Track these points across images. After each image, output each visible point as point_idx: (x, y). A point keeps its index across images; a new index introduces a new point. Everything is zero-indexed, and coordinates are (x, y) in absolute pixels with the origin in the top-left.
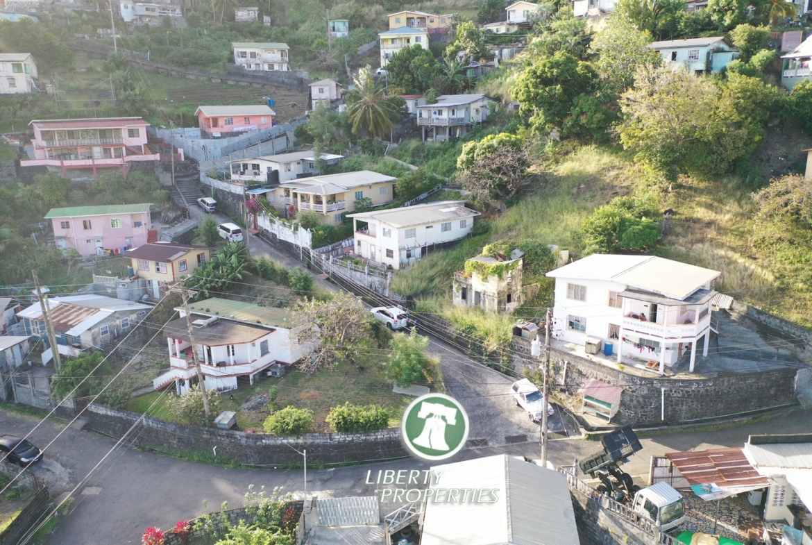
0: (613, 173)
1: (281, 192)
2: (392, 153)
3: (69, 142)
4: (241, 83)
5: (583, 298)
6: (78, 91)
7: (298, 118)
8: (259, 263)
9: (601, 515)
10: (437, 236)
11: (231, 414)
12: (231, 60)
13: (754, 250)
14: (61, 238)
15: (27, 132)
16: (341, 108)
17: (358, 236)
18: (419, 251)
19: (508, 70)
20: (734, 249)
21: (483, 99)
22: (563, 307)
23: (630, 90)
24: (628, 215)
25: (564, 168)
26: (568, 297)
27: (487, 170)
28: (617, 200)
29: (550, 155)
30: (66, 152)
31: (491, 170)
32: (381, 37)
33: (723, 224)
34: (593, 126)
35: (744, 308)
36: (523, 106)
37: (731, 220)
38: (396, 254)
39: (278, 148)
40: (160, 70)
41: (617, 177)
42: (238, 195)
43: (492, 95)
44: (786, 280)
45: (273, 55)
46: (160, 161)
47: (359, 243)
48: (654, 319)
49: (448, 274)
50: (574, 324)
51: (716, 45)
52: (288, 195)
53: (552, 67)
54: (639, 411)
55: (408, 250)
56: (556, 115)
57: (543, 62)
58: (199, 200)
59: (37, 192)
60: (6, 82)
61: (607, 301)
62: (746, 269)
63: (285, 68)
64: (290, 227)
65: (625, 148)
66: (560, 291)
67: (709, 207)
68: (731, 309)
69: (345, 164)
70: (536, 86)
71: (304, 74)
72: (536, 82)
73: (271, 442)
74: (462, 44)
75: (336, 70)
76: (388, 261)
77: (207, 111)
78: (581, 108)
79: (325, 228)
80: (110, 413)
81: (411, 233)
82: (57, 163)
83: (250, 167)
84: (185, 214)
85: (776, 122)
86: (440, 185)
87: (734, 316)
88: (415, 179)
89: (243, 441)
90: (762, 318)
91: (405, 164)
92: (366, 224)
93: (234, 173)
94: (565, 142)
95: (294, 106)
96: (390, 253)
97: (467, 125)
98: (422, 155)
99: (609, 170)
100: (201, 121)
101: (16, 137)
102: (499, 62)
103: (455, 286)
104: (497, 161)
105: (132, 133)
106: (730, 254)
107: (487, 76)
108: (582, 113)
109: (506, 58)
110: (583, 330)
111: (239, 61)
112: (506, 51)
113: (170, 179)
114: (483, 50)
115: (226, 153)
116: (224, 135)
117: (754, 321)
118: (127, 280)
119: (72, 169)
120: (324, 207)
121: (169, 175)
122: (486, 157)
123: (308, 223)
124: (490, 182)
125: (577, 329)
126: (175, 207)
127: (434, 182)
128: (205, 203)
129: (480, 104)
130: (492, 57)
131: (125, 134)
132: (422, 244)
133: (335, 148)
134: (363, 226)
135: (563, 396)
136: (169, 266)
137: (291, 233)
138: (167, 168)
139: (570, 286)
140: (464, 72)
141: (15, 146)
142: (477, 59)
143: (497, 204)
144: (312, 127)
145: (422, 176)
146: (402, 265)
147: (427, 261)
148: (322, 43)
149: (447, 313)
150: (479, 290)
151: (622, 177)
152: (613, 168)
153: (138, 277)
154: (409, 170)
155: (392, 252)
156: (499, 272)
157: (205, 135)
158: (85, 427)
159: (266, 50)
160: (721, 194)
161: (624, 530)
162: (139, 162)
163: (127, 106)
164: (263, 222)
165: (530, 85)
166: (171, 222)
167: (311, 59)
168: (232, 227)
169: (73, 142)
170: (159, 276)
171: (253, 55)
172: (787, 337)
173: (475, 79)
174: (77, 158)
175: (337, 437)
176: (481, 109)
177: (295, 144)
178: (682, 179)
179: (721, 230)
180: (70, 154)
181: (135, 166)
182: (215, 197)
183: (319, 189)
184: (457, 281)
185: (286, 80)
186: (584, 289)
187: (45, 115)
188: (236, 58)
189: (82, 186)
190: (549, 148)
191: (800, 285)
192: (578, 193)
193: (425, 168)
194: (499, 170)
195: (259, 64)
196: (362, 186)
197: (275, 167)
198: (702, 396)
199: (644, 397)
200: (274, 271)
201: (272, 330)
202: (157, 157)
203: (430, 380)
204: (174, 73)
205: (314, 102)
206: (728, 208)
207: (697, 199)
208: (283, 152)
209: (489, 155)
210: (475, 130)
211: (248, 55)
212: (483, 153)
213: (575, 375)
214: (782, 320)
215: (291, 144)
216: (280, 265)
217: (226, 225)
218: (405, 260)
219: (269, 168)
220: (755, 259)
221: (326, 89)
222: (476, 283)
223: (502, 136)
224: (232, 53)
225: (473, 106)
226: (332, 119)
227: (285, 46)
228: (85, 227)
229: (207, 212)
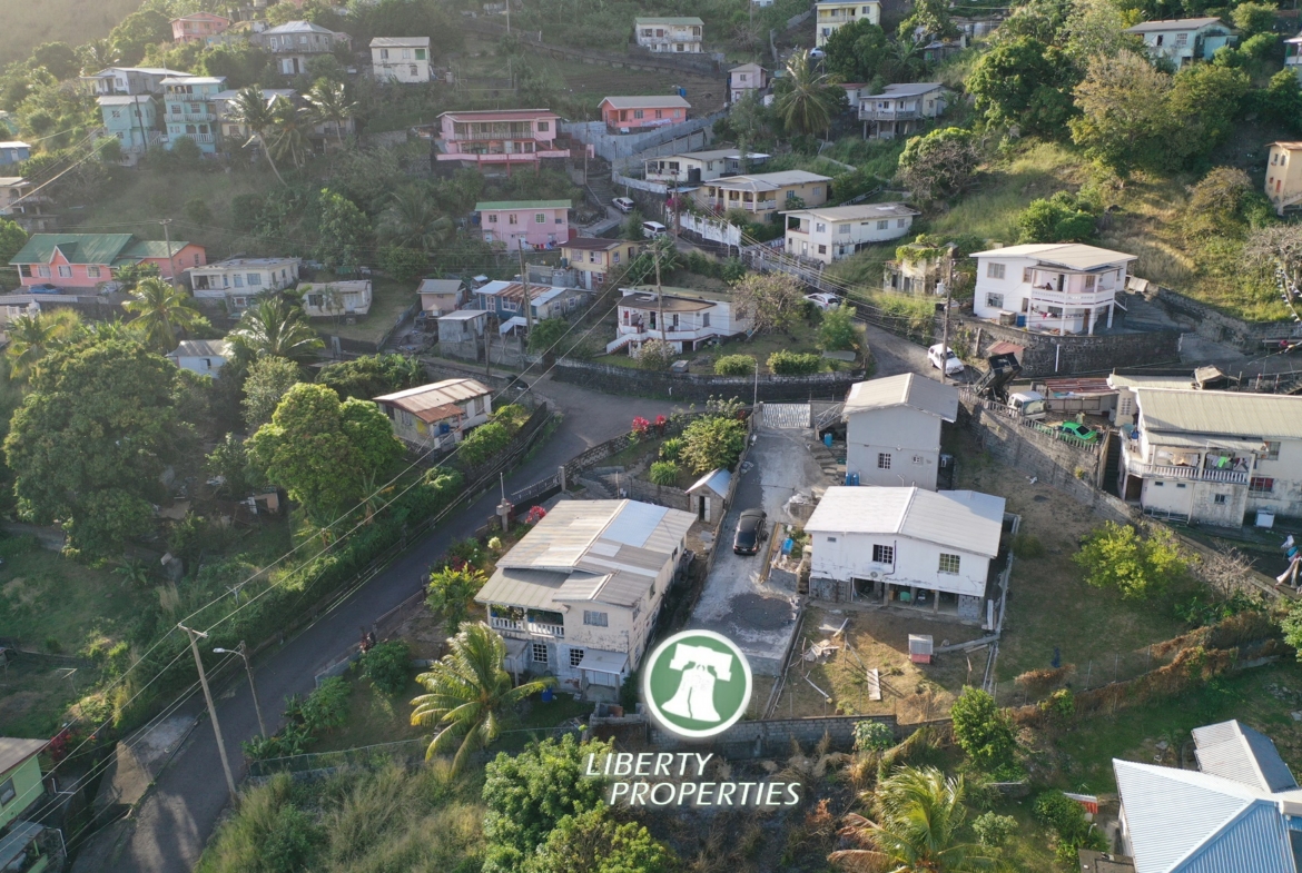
0: (1067, 171)
1: (706, 191)
2: (828, 152)
3: (482, 136)
4: (646, 69)
5: (1002, 277)
6: (476, 79)
7: (715, 111)
8: (690, 256)
9: (983, 415)
10: (871, 233)
11: (685, 362)
12: (633, 39)
13: (1186, 242)
14: (488, 231)
15: (435, 124)
16: (768, 100)
17: (789, 234)
18: (852, 247)
19: (975, 54)
20: (1165, 241)
21: (939, 89)
22: (984, 286)
23: (1084, 83)
24: (1065, 209)
25: (1018, 166)
26: (989, 276)
27: (930, 166)
28: (1057, 196)
29: (1004, 152)
30: (477, 146)
31: (934, 166)
32: (819, 8)
33: (1162, 219)
34: (1053, 120)
35: (1156, 290)
36: (979, 98)
37: (1173, 215)
38: (829, 250)
39: (694, 146)
40: (555, 53)
41: (1071, 174)
42: (660, 194)
43: (952, 85)
44: (1205, 267)
45: (684, 33)
46: (571, 157)
47: (790, 241)
48: (1061, 288)
49: (880, 269)
50: (994, 301)
51: (1210, 27)
52: (713, 194)
53: (1011, 55)
54: (1037, 365)
55: (842, 246)
56: (1014, 108)
57: (1002, 49)
58: (615, 200)
59: (457, 185)
60: (408, 70)
61: (1021, 277)
62: (1171, 257)
63: (697, 49)
64: (718, 225)
65: (1076, 142)
66: (982, 270)
67: (1156, 203)
68: (1146, 291)
69: (772, 165)
70: (993, 76)
71: (719, 56)
72: (993, 72)
73: (719, 382)
74: (921, 19)
75: (759, 50)
76: (821, 257)
77: (616, 102)
78: (1042, 101)
79: (756, 226)
80: (575, 365)
81: (845, 229)
82: (473, 157)
83: (667, 166)
84: (602, 214)
85: (1254, 116)
86: (880, 187)
87: (1147, 297)
88: (852, 179)
89: (696, 382)
90: (1171, 297)
91: (841, 164)
92: (799, 220)
93: (649, 172)
94: (1025, 139)
95: (709, 96)
96: (822, 249)
97: (918, 120)
98: (862, 154)
99: (1063, 168)
100: (605, 111)
101: (425, 130)
102: (967, 40)
103: (886, 274)
104: (941, 157)
105: (543, 127)
106: (1160, 245)
107: (949, 59)
108: (1042, 105)
109: (977, 38)
110: (1001, 306)
111: (643, 40)
112: (979, 25)
113: (582, 177)
114: (947, 25)
115: (640, 149)
116: (633, 131)
117: (1163, 301)
118: (562, 270)
119: (487, 164)
120: (754, 205)
121: (581, 173)
122: (929, 153)
123: (737, 220)
124: (932, 178)
125: (995, 305)
126: (591, 206)
127: (873, 182)
128: (621, 202)
129: (936, 95)
130: (957, 35)
131: (535, 127)
132: (856, 241)
133: (760, 146)
134: (795, 224)
135: (976, 360)
136: (604, 255)
137: (719, 232)
138: (579, 166)
139: (990, 264)
140: (920, 54)
141: (427, 140)
142: (939, 38)
143: (939, 205)
144: (735, 121)
145: (860, 177)
146: (834, 259)
147: (860, 255)
148: (742, 16)
149: (876, 297)
150: (908, 276)
151: (1076, 175)
152: (1068, 165)
153: (571, 268)
154: (846, 170)
155: (824, 247)
156: (928, 256)
157: (611, 130)
158: (552, 379)
159: (678, 27)
160: (1171, 191)
161: (998, 422)
162: (549, 158)
163: (530, 97)
164: (688, 222)
165: (987, 75)
166: (588, 222)
167: (729, 37)
168: (656, 225)
169: (486, 135)
170: (593, 265)
171: (660, 33)
172: (1190, 314)
173: (935, 64)
174: (488, 153)
175: (775, 378)
176: (935, 102)
177: (713, 142)
178: (1136, 175)
179: (1160, 225)
180: (481, 149)
181: (545, 162)
182: (631, 197)
183: (750, 186)
184: (888, 269)
185: (698, 64)
186: (1003, 267)
187: (451, 105)
188: (639, 37)
189: (496, 182)
190: (1003, 144)
191: (1216, 271)
192: (1027, 192)
193: (865, 167)
194: (943, 166)
195: (666, 45)
196: (794, 185)
197: (696, 165)
198: (1092, 351)
199: (1042, 352)
200: (706, 263)
201: (714, 304)
202: (567, 153)
203: (855, 346)
204: (569, 57)
205: (733, 92)
206: (1173, 204)
207: (1146, 196)
208: (700, 150)
209: (932, 150)
210: (923, 125)
211: (655, 34)
212: (927, 148)
213: (987, 340)
214: (1186, 298)
215: (708, 142)
216: (711, 257)
217: (650, 223)
218: (838, 256)
219: (689, 167)
220: (1183, 250)
221: (749, 76)
222: (907, 270)
223: (950, 130)
224: (634, 30)
225: (926, 97)
226: (760, 111)
227: (698, 21)
228: (511, 222)
229: (624, 213)
